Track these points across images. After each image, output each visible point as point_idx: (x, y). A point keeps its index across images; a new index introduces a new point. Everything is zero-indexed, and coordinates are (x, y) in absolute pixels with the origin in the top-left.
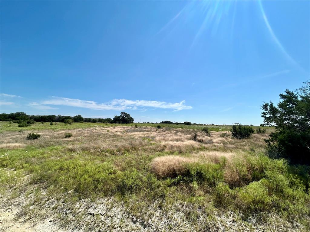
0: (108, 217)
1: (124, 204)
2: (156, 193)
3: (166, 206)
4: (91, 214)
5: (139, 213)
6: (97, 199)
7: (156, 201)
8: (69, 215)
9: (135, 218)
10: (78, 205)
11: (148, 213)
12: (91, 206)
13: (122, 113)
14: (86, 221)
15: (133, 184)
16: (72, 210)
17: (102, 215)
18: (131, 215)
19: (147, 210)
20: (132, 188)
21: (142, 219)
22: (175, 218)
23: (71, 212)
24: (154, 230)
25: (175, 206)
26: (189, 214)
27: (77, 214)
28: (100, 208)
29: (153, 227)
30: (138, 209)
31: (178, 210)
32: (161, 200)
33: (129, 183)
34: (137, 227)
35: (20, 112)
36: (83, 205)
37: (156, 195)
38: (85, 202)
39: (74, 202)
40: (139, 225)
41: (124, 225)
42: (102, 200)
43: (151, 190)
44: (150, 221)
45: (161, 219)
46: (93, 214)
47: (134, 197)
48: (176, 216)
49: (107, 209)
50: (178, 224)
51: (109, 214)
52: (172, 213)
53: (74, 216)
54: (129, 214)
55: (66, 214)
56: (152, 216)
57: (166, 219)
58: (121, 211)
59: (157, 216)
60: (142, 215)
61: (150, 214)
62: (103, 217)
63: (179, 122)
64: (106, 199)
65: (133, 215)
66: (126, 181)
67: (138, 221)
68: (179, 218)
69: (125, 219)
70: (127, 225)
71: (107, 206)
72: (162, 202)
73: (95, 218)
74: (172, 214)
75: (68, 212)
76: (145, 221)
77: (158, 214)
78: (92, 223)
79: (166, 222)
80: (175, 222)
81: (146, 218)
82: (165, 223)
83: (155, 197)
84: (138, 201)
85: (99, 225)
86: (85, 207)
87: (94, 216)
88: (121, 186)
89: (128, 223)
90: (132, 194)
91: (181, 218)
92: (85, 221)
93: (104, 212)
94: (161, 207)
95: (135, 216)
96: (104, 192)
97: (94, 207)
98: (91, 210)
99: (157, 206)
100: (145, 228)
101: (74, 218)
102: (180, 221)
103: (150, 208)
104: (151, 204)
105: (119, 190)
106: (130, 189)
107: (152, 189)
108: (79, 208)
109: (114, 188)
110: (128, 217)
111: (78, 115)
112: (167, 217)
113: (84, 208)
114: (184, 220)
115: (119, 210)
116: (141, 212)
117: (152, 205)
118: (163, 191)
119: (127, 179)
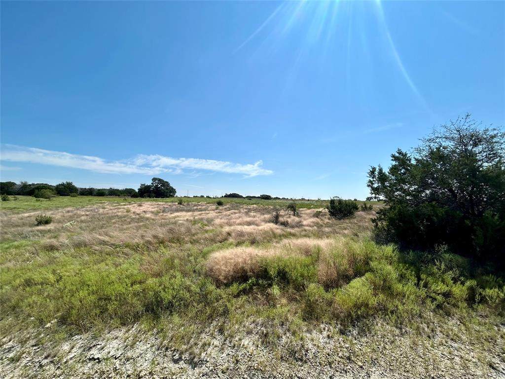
0: (128, 360)
1: (157, 333)
2: (214, 310)
3: (230, 328)
4: (94, 359)
5: (185, 345)
6: (106, 331)
7: (215, 323)
8: (48, 367)
9: (177, 355)
10: (66, 347)
11: (200, 344)
12: (94, 346)
13: (154, 179)
14: (84, 374)
15: (174, 298)
16: (55, 357)
17: (116, 359)
18: (171, 351)
19: (198, 338)
20: (172, 306)
21: (190, 354)
22: (243, 345)
23: (52, 362)
24: (211, 368)
25: (244, 326)
26: (266, 335)
27: (66, 363)
28: (111, 346)
29: (208, 365)
30: (183, 338)
31: (249, 333)
32: (222, 320)
33: (167, 296)
34: (182, 368)
36: (78, 346)
37: (214, 312)
38: (80, 340)
39: (57, 343)
40: (185, 365)
41: (158, 368)
42: (115, 333)
43: (205, 305)
44: (203, 355)
45: (223, 349)
46: (98, 359)
47: (176, 319)
48: (245, 342)
49: (127, 346)
50: (249, 353)
51: (129, 354)
52: (239, 337)
53: (59, 368)
54: (167, 349)
55: (41, 366)
56: (206, 348)
57: (229, 348)
58: (152, 346)
59: (216, 346)
60: (190, 348)
61: (204, 345)
62: (118, 362)
63: (252, 196)
64: (124, 330)
65: (175, 350)
66: (163, 294)
67: (183, 358)
68: (251, 343)
69: (160, 359)
70: (162, 369)
71: (125, 342)
72: (224, 323)
73: (103, 366)
74: (240, 340)
75: (44, 362)
76: (194, 357)
77: (216, 342)
78: (97, 374)
79: (231, 353)
80: (244, 351)
81: (196, 351)
82: (229, 355)
83: (211, 316)
84: (183, 325)
85: (110, 376)
86: (82, 349)
87: (99, 362)
88: (152, 304)
89: (165, 365)
90: (172, 315)
91: (254, 344)
92: (81, 374)
93: (120, 353)
94: (221, 331)
95: (178, 351)
96: (121, 318)
97: (99, 347)
98: (95, 353)
99: (216, 330)
100: (196, 368)
101: (58, 372)
102: (251, 348)
103: (203, 335)
104: (205, 327)
105: (148, 311)
106: (170, 308)
107: (208, 304)
108: (69, 352)
109: (140, 308)
110: (165, 355)
111: (65, 182)
112: (232, 344)
113: (80, 351)
114: (258, 346)
115: (149, 346)
116: (188, 343)
117: (207, 330)
118: (226, 306)
119: (164, 291)
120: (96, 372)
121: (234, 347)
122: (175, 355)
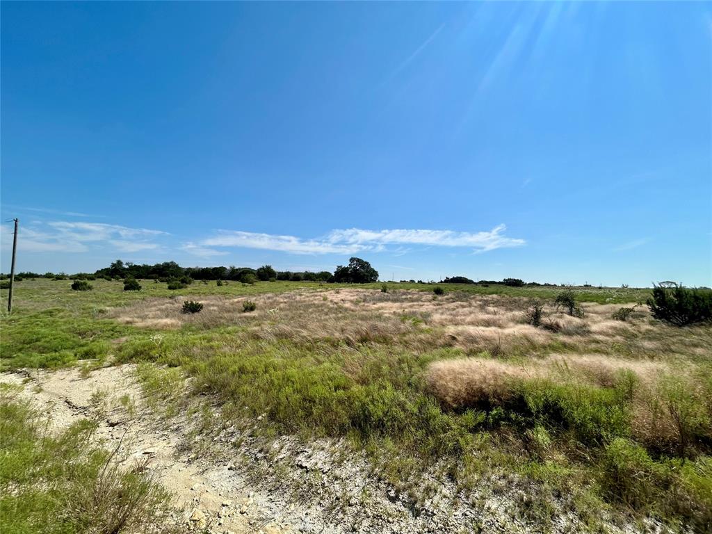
0: (336, 478)
1: (367, 456)
2: (440, 443)
3: (465, 476)
4: (301, 467)
5: (402, 481)
6: (312, 438)
7: (441, 462)
8: (262, 462)
9: (393, 492)
10: (276, 445)
11: (423, 486)
12: (301, 452)
13: (352, 260)
14: (293, 480)
15: (385, 414)
16: (267, 452)
17: (324, 474)
18: (385, 483)
19: (419, 476)
20: (383, 425)
21: (410, 496)
22: (489, 508)
23: (265, 457)
24: (439, 525)
25: (489, 480)
26: (528, 504)
27: (277, 462)
28: (318, 457)
29: (435, 518)
30: (399, 471)
31: (498, 492)
32: (452, 461)
33: (377, 411)
34: (400, 511)
35: (169, 261)
36: (286, 447)
37: (439, 446)
38: (290, 441)
39: (269, 438)
40: (403, 509)
41: (370, 501)
42: (321, 443)
43: (427, 433)
44: (428, 503)
45: (455, 503)
46: (306, 467)
47: (389, 443)
48: (492, 503)
49: (334, 462)
50: (500, 524)
51: (337, 472)
52: (481, 494)
53: (271, 466)
54: (379, 480)
55: (256, 459)
56: (432, 494)
57: (466, 506)
58: (362, 471)
59: (445, 497)
60: (409, 487)
61: (428, 490)
62: (326, 478)
64: (330, 442)
65: (389, 484)
66: (371, 407)
67: (401, 498)
68: (501, 510)
69: (372, 490)
70: (375, 504)
71: (331, 456)
72: (456, 465)
73: (310, 476)
74: (483, 498)
75: (259, 455)
76: (416, 502)
77: (445, 491)
78: (305, 485)
79: (468, 513)
80: (490, 518)
81: (419, 494)
82: (466, 515)
83: (436, 452)
84: (398, 454)
85: (319, 492)
86: (290, 452)
87: (307, 472)
88: (359, 417)
89: (378, 499)
90: (384, 437)
91: (506, 511)
92: (291, 479)
93: (327, 468)
94: (452, 476)
95: (393, 486)
96: (326, 427)
97: (306, 454)
98: (301, 459)
99: (444, 474)
100: (418, 518)
101: (271, 470)
102: (503, 517)
103: (426, 475)
104: (428, 465)
105: (355, 425)
106: (380, 426)
107: (430, 432)
108: (279, 452)
109: (346, 421)
110: (378, 487)
111: (265, 266)
112: (470, 501)
113: (289, 453)
114: (513, 517)
115: (358, 469)
116: (406, 480)
117: (431, 469)
118: (458, 441)
119: (373, 403)
120: (305, 483)
121: (473, 506)
122: (390, 491)
